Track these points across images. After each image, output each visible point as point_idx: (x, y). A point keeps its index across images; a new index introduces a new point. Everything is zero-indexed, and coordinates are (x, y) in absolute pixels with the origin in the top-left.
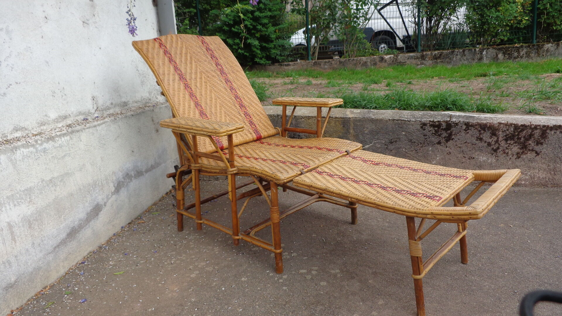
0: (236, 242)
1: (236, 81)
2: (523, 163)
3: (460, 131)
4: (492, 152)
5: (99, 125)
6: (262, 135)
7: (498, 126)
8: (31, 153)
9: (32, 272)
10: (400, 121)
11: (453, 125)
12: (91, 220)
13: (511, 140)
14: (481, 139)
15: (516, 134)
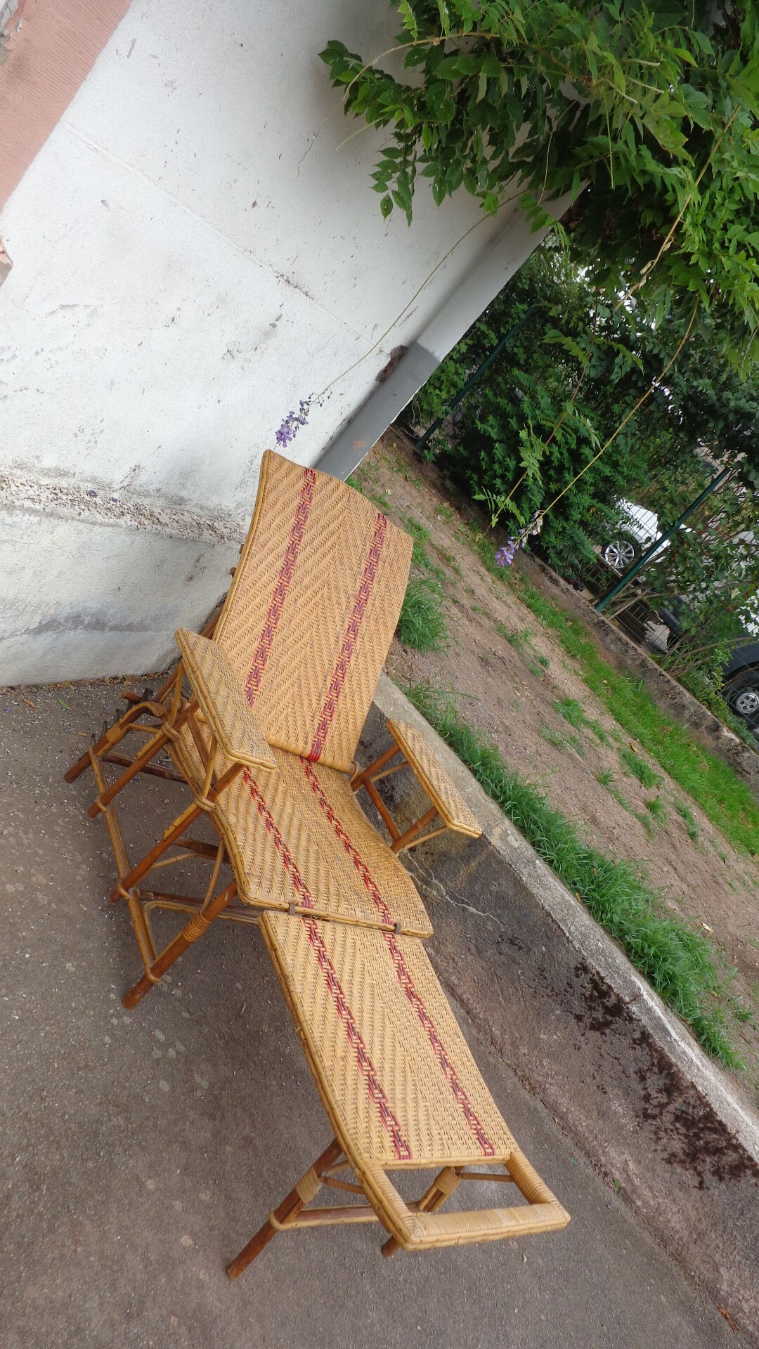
0: (116, 897)
1: (366, 638)
2: (667, 1176)
3: (625, 1035)
4: (640, 1113)
6: (322, 757)
7: (687, 1087)
10: (555, 926)
11: (625, 1015)
13: (684, 1125)
14: (643, 1078)
15: (701, 1125)
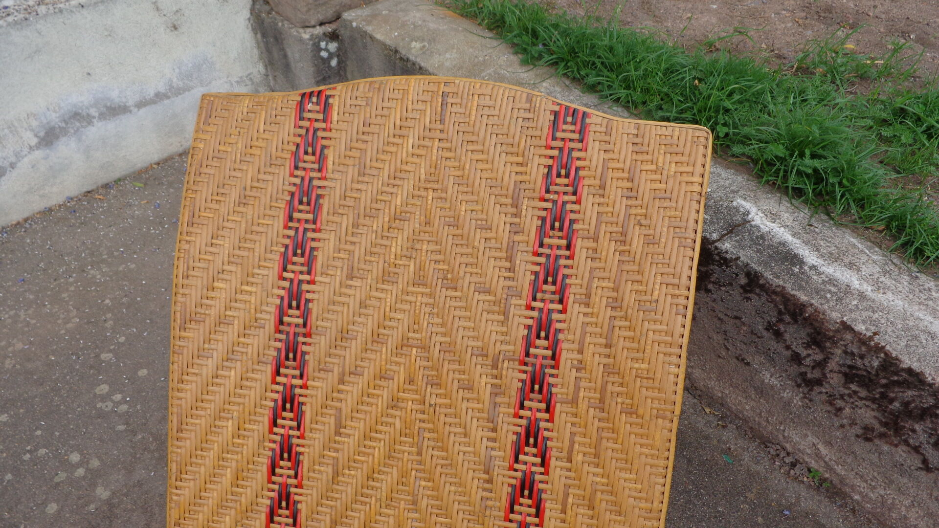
2: (874, 457)
3: (731, 284)
4: (799, 381)
11: (717, 258)
14: (778, 334)
15: (884, 381)
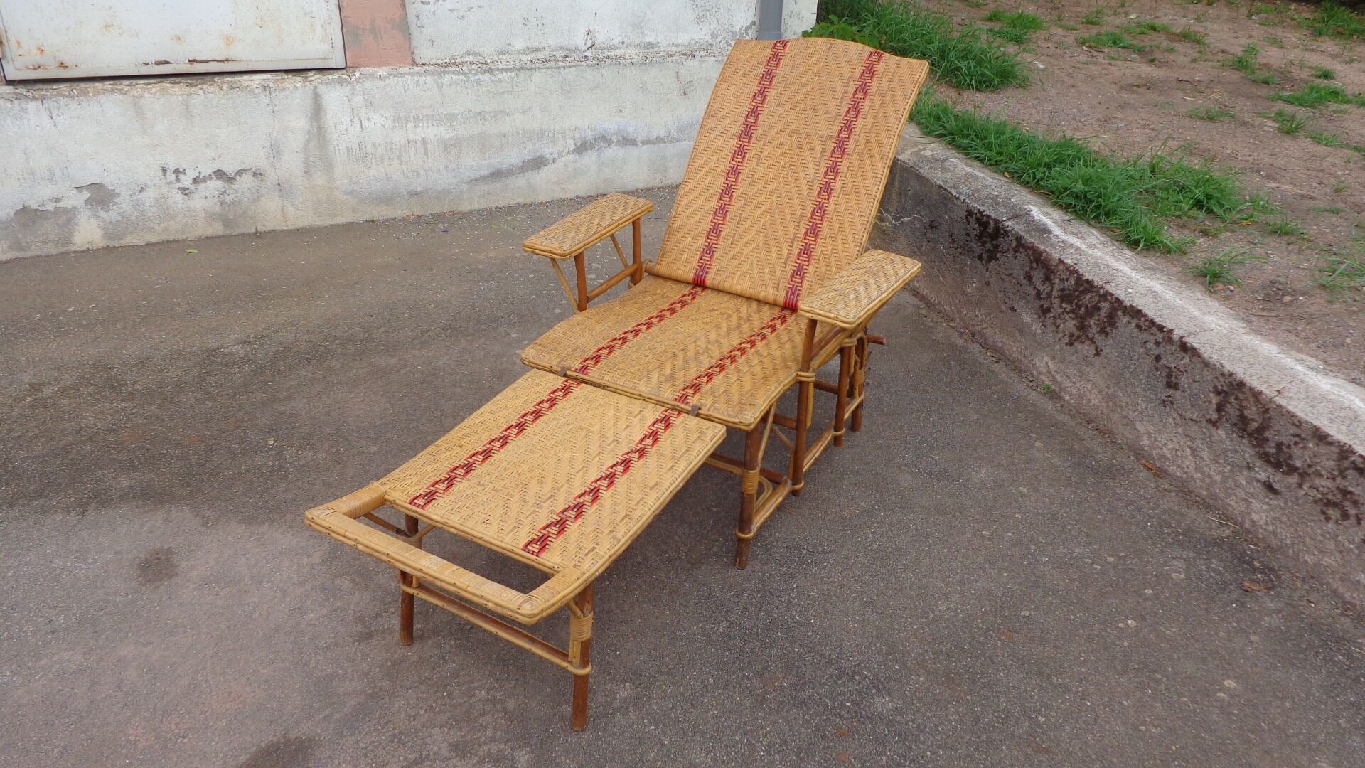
2: (1075, 358)
3: (1008, 250)
4: (1040, 312)
5: (565, 67)
8: (461, 80)
9: (440, 192)
11: (1003, 232)
12: (527, 171)
13: (1068, 302)
14: (1030, 279)
15: (1077, 293)
